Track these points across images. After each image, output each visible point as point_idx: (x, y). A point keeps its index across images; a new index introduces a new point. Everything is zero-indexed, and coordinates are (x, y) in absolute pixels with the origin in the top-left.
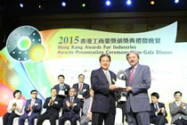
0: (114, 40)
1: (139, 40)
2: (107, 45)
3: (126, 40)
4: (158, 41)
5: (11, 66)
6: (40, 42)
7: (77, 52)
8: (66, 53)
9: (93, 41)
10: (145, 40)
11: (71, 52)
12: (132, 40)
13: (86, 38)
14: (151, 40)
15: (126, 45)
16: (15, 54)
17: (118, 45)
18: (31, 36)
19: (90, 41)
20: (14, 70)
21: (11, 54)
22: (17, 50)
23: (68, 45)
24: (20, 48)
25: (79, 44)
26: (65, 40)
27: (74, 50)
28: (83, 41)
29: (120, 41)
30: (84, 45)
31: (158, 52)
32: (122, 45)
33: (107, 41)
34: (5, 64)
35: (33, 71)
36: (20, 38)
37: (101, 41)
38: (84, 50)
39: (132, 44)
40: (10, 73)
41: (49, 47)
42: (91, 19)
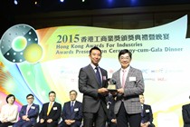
0: (117, 38)
1: (145, 37)
2: (111, 43)
3: (131, 37)
4: (166, 37)
5: (5, 69)
6: (37, 42)
7: (77, 51)
8: (66, 53)
9: (95, 39)
10: (152, 37)
11: (71, 52)
12: (138, 37)
13: (87, 36)
14: (159, 37)
15: (131, 42)
16: (10, 56)
17: (122, 43)
18: (27, 36)
19: (91, 39)
20: (8, 73)
21: (5, 56)
22: (11, 51)
23: (68, 44)
24: (15, 49)
25: (80, 43)
26: (64, 38)
27: (74, 50)
28: (84, 39)
29: (124, 38)
30: (85, 44)
31: (167, 49)
32: (126, 42)
33: (110, 38)
35: (29, 73)
36: (16, 37)
37: (104, 39)
38: (85, 49)
39: (138, 42)
41: (47, 46)
42: (92, 16)
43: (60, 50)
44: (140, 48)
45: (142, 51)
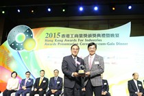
0: (85, 35)
1: (103, 35)
2: (81, 39)
3: (94, 35)
4: (117, 35)
5: (10, 55)
6: (32, 37)
7: (59, 44)
8: (51, 44)
9: (70, 36)
10: (108, 35)
11: (55, 44)
12: (99, 35)
13: (65, 34)
14: (112, 35)
15: (94, 38)
16: (14, 46)
17: (88, 39)
18: (26, 33)
19: (68, 36)
20: (13, 57)
21: (11, 46)
22: (15, 43)
23: (53, 39)
24: (17, 41)
25: (60, 38)
26: (50, 35)
27: (57, 43)
28: (63, 36)
29: (90, 36)
30: (64, 39)
31: (117, 44)
32: (91, 38)
33: (81, 36)
34: (6, 53)
35: (26, 58)
36: (18, 34)
37: (76, 36)
38: (64, 42)
39: (99, 38)
40: (10, 59)
41: (39, 40)
42: (68, 21)
43: (47, 43)
44: (100, 42)
45: (101, 44)
